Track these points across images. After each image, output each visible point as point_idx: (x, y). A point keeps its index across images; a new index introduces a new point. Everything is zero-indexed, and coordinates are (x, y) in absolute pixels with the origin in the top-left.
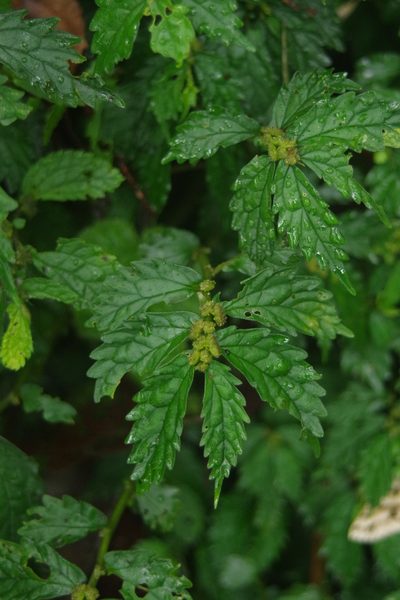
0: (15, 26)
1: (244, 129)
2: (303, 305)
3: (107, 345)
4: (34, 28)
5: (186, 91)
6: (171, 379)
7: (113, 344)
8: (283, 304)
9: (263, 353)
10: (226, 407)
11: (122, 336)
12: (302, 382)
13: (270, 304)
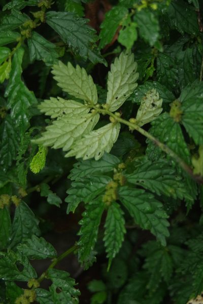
0: (70, 19)
1: (167, 97)
2: (168, 181)
3: (73, 188)
4: (78, 22)
5: (149, 69)
6: (97, 207)
7: (76, 188)
8: (157, 179)
9: (141, 201)
10: (118, 224)
11: (80, 184)
12: (160, 218)
13: (150, 179)
